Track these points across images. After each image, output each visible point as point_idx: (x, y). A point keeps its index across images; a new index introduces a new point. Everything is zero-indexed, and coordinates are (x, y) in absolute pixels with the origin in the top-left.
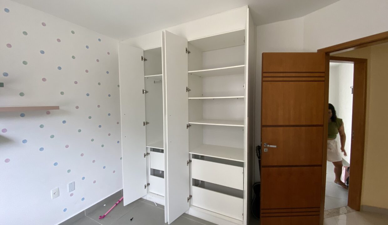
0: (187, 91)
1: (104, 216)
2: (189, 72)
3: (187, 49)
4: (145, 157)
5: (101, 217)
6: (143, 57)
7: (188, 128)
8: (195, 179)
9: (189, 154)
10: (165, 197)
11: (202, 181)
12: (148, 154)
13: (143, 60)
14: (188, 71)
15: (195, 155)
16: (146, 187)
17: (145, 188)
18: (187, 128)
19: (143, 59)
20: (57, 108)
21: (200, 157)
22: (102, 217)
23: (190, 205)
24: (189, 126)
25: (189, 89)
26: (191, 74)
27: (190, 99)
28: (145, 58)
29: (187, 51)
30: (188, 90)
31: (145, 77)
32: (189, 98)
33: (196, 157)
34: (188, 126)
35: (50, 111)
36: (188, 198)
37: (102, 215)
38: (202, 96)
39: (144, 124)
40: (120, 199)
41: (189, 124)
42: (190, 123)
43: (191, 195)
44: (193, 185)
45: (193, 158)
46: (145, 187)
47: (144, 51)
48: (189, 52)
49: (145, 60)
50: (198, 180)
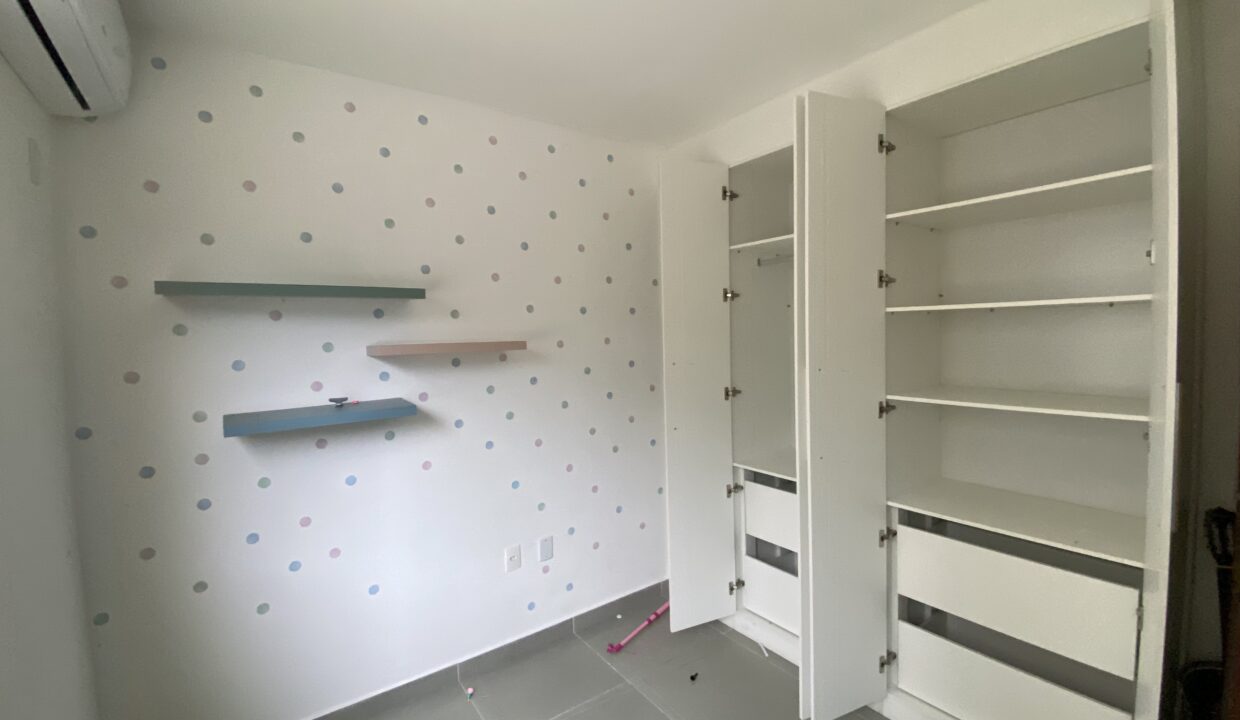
0: (880, 286)
1: (619, 648)
2: (890, 216)
3: (885, 140)
4: (729, 496)
5: (611, 646)
6: (728, 190)
7: (884, 415)
8: (910, 600)
9: (889, 508)
10: (801, 639)
11: (935, 611)
12: (738, 488)
13: (728, 198)
14: (887, 213)
15: (909, 512)
16: (734, 591)
17: (731, 593)
18: (880, 417)
19: (728, 194)
20: (522, 345)
21: (929, 524)
22: (615, 649)
23: (890, 686)
24: (885, 409)
25: (887, 276)
26: (897, 223)
27: (893, 313)
28: (731, 192)
29: (884, 144)
30: (884, 280)
31: (731, 251)
32: (890, 310)
33: (913, 520)
34: (882, 410)
35: (509, 353)
36: (882, 658)
37: (615, 645)
38: (941, 298)
39: (727, 394)
40: (658, 608)
41: (887, 401)
42: (890, 397)
43: (894, 650)
44: (901, 617)
45: (902, 522)
46: (732, 589)
47: (730, 170)
48: (890, 148)
49: (733, 196)
50: (921, 605)
